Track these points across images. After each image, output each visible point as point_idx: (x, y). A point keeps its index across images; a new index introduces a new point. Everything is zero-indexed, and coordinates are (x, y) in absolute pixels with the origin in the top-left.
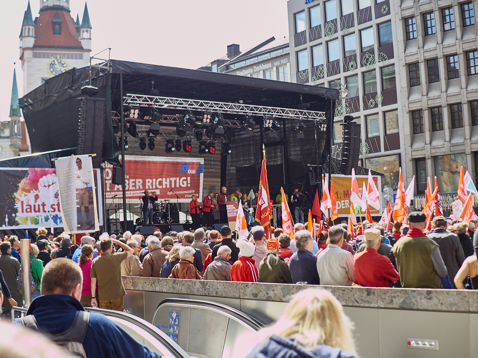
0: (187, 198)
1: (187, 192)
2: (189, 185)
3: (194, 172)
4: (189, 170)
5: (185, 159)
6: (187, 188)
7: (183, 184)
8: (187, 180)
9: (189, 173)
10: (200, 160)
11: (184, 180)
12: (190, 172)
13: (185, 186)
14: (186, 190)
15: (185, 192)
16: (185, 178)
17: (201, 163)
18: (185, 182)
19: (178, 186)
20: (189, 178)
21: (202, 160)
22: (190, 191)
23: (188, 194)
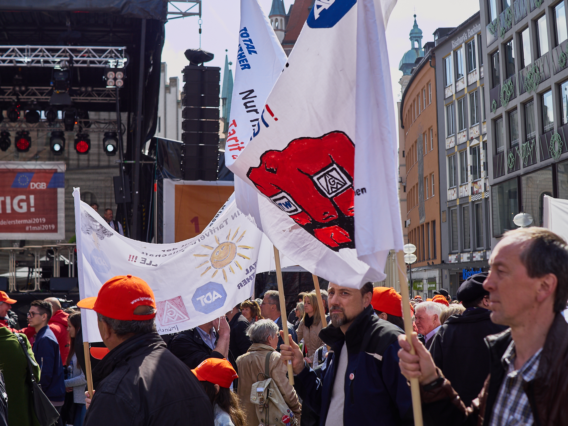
0: (29, 231)
1: (30, 221)
2: (33, 210)
3: (43, 186)
4: (31, 184)
5: (25, 164)
6: (28, 215)
7: (21, 207)
8: (28, 201)
9: (32, 188)
10: (54, 165)
11: (21, 201)
12: (34, 186)
13: (24, 209)
14: (28, 218)
15: (25, 221)
16: (24, 197)
17: (59, 171)
18: (24, 205)
19: (9, 211)
20: (32, 197)
21: (60, 164)
22: (37, 220)
23: (33, 225)
